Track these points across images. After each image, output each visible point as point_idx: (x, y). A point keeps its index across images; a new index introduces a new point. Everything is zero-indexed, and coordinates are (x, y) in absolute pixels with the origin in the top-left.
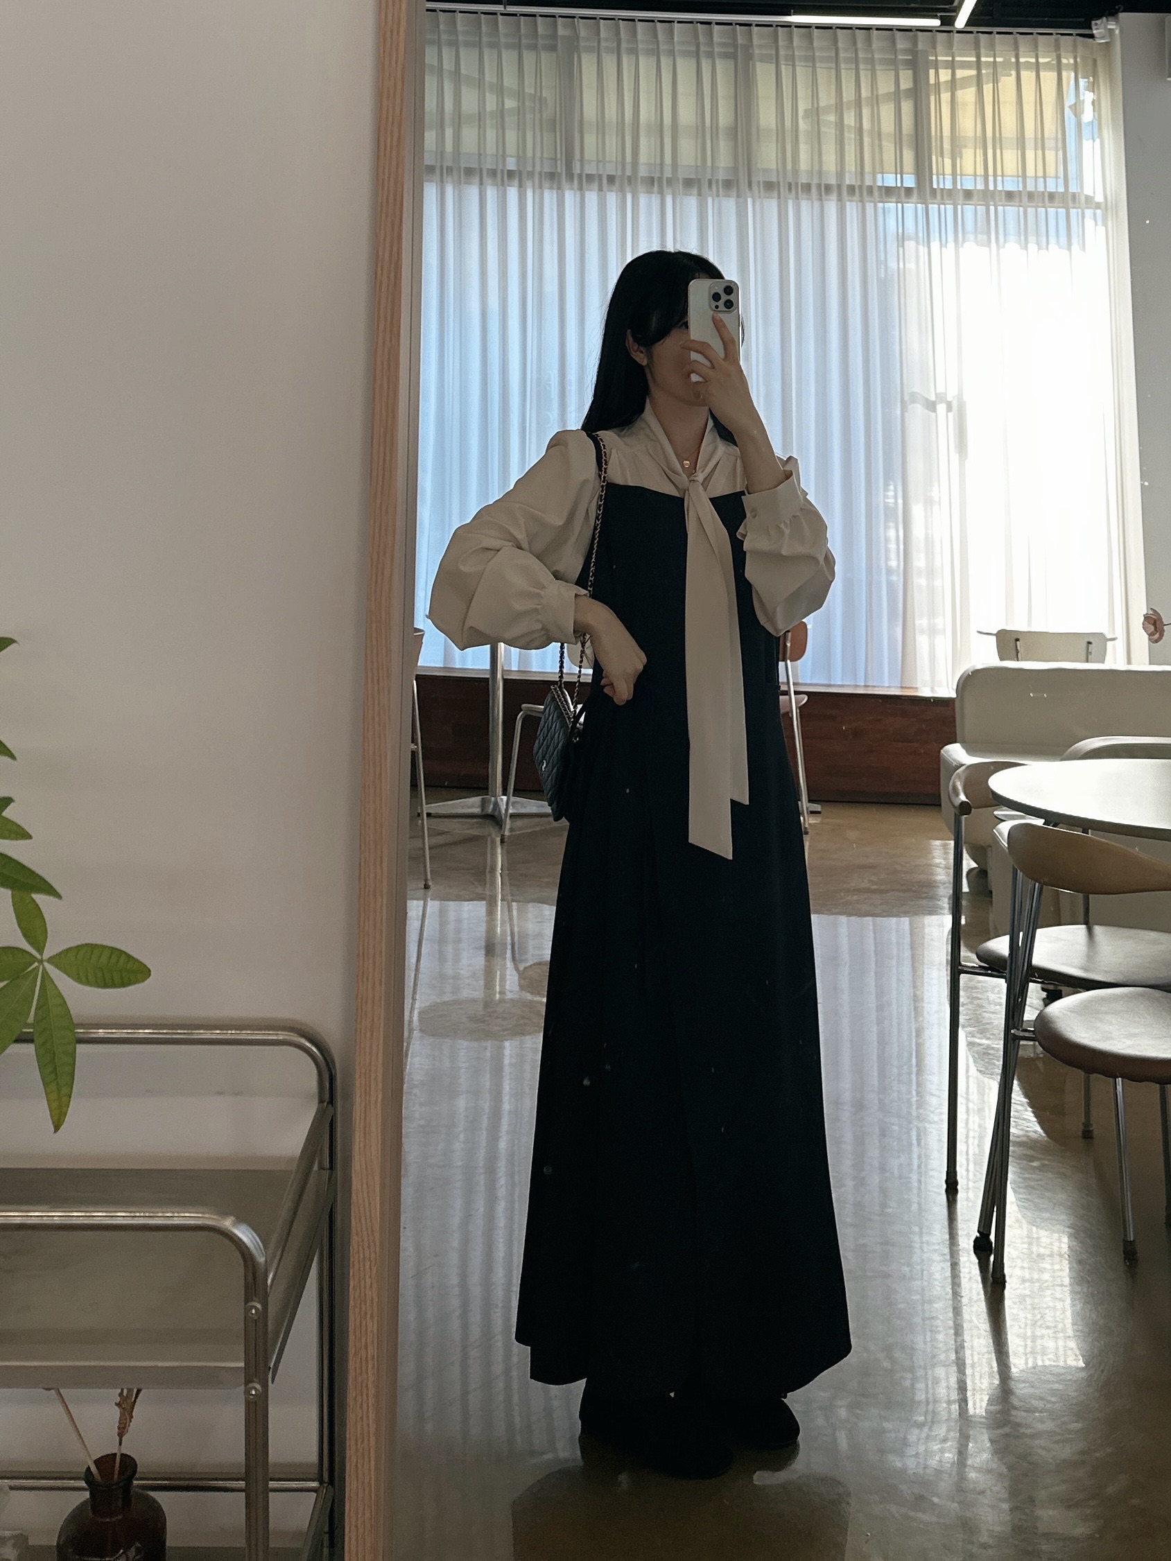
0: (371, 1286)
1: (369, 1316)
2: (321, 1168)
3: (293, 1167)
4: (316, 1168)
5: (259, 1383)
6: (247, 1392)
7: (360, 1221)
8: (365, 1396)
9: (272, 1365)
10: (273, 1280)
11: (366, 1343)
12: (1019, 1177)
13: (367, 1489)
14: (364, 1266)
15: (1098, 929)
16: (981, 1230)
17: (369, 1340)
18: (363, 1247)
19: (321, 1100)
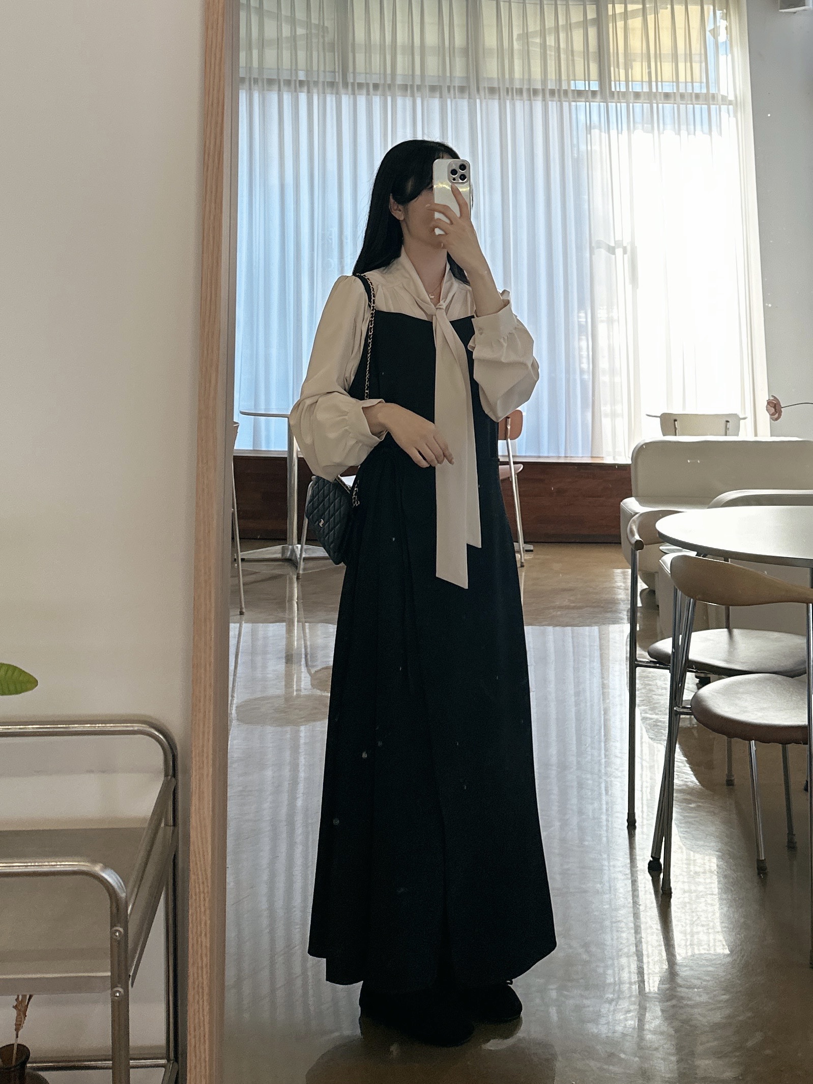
0: (205, 911)
1: (203, 935)
2: (166, 825)
3: (146, 825)
4: (163, 825)
5: (121, 987)
6: (113, 994)
7: (196, 864)
8: (200, 994)
9: (131, 974)
10: (132, 908)
11: (201, 954)
12: (681, 816)
13: (203, 1065)
14: (200, 897)
15: (736, 632)
16: (654, 856)
17: (204, 952)
18: (198, 883)
19: (166, 775)
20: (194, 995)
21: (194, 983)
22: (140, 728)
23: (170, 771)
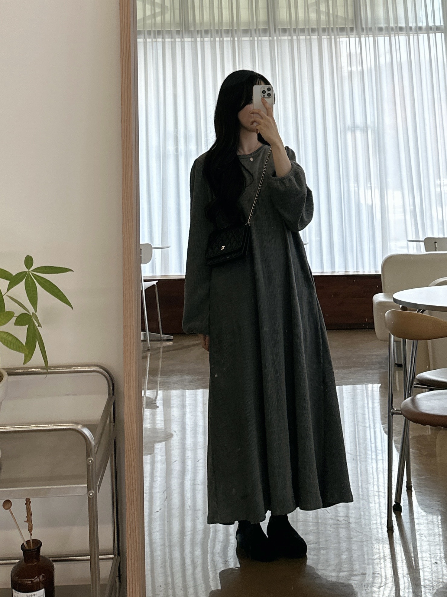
2: (110, 422)
5: (93, 490)
6: (89, 494)
9: (98, 485)
19: (109, 394)
21: (128, 499)
22: (95, 369)
23: (112, 392)
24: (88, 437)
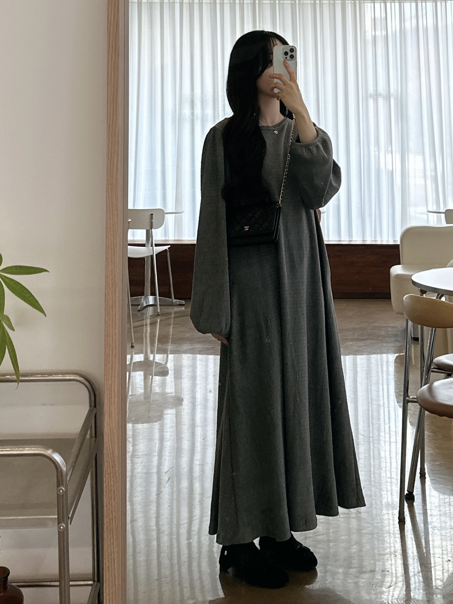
0: (114, 485)
1: (113, 499)
5: (64, 523)
6: (59, 528)
7: (108, 456)
8: (112, 535)
9: (70, 516)
11: (112, 511)
14: (110, 476)
18: (109, 467)
19: (90, 406)
20: (108, 536)
21: (107, 528)
22: (74, 378)
23: (93, 404)
24: (58, 463)
